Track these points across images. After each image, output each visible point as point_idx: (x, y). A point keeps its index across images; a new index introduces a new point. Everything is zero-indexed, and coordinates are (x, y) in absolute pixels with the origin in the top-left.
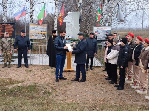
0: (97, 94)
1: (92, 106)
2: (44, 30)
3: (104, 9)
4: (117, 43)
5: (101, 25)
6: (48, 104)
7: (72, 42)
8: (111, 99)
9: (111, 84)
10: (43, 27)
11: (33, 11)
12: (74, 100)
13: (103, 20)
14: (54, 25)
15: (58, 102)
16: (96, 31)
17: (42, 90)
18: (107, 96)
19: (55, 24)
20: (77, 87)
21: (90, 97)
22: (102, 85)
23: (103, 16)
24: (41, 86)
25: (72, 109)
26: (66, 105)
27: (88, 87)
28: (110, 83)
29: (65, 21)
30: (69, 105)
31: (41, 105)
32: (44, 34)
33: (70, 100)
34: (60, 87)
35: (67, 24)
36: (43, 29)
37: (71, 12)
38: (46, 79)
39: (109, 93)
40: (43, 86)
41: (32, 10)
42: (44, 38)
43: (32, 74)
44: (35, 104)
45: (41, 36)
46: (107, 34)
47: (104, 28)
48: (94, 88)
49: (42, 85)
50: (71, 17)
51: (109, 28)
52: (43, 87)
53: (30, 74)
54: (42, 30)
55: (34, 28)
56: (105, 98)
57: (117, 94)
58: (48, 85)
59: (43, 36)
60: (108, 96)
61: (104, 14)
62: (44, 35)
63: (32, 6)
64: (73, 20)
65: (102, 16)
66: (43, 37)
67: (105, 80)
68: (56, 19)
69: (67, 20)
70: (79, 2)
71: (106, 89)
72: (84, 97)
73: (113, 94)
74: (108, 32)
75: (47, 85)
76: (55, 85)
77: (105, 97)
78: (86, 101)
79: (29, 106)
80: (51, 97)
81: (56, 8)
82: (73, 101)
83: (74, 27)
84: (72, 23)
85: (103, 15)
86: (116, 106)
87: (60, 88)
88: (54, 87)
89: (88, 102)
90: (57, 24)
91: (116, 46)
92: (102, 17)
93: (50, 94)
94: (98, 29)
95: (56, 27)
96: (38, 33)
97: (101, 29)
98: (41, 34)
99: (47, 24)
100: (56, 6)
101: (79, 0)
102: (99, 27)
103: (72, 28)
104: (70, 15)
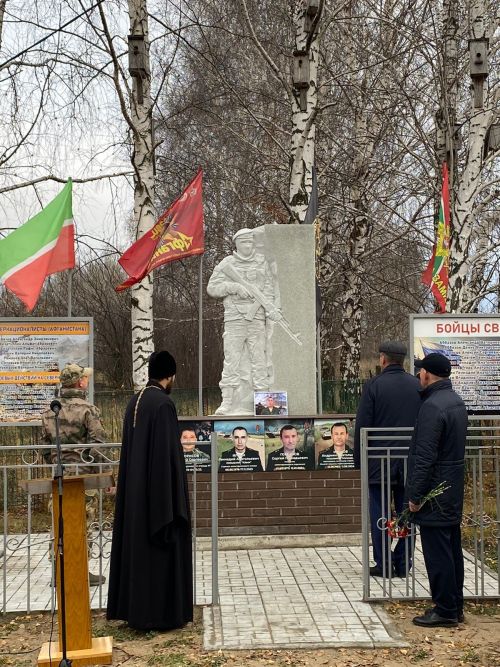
2: (71, 358)
3: (464, 205)
5: (454, 306)
7: (272, 429)
10: (61, 338)
13: (461, 274)
14: (135, 323)
16: (428, 346)
19: (136, 314)
23: (458, 248)
29: (216, 286)
35: (231, 309)
36: (62, 349)
37: (259, 230)
47: (483, 327)
50: (260, 258)
54: (55, 356)
61: (465, 234)
64: (275, 276)
65: (453, 249)
68: (145, 282)
69: (233, 280)
70: (298, 167)
81: (146, 209)
83: (284, 325)
84: (267, 302)
85: (462, 243)
90: (149, 314)
92: (459, 257)
94: (444, 334)
95: (148, 334)
96: (30, 385)
97: (466, 335)
98: (47, 385)
99: (91, 319)
100: (145, 195)
101: (294, 152)
102: (451, 322)
103: (269, 337)
104: (249, 245)
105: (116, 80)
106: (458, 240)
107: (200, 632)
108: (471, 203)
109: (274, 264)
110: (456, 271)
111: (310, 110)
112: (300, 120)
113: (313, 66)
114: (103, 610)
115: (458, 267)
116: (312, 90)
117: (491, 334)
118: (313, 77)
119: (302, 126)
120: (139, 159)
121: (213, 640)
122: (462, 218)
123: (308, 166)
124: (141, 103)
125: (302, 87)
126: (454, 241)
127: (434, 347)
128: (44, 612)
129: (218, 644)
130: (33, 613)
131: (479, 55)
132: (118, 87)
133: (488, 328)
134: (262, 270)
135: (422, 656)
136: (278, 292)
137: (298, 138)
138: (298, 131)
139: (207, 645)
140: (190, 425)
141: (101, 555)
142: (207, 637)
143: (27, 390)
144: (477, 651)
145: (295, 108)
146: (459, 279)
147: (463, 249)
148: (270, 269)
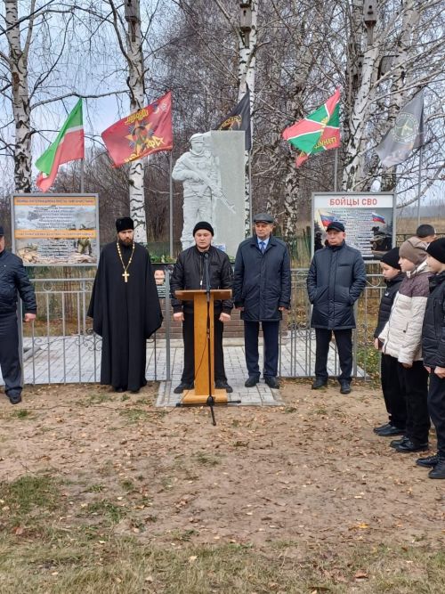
0: (336, 500)
1: (316, 555)
2: (84, 221)
3: (358, 116)
4: (419, 263)
5: (349, 186)
6: (108, 557)
8: (405, 519)
9: (403, 455)
10: (77, 208)
11: (29, 136)
12: (230, 536)
13: (354, 164)
14: (132, 197)
15: (158, 545)
16: (324, 214)
17: (78, 499)
18: (386, 511)
19: (133, 191)
20: (246, 473)
21: (307, 518)
22: (362, 462)
23: (353, 146)
24: (75, 478)
25: (221, 573)
26: (193, 558)
27: (293, 474)
28: (399, 451)
29: (177, 173)
30: (204, 554)
31: (74, 566)
32: (83, 241)
33: (214, 534)
34: (163, 479)
35: (188, 190)
36: (78, 215)
37: (207, 134)
38: (96, 447)
39: (391, 495)
40: (83, 479)
41: (23, 132)
42: (86, 261)
43: (28, 427)
44: (49, 564)
45: (72, 249)
46: (375, 229)
47: (361, 201)
48: (321, 475)
49: (81, 475)
50: (208, 154)
51: (385, 202)
52: (81, 483)
53: (23, 430)
54: (73, 220)
55: (33, 216)
56: (375, 519)
57: (432, 495)
58: (108, 475)
59: (80, 248)
60: (390, 508)
61: (358, 136)
62: (85, 246)
63: (21, 111)
64: (217, 167)
65: (349, 146)
66: (79, 257)
67: (376, 437)
68: (138, 169)
69: (189, 169)
70: (243, 88)
71: (380, 477)
72: (276, 517)
73: (411, 496)
74: (381, 220)
75: (104, 472)
76: (138, 474)
77: (375, 513)
78: (287, 538)
79: (19, 570)
80: (122, 528)
82: (228, 540)
83: (223, 200)
84: (212, 184)
85: (356, 142)
86: (426, 549)
87: (164, 485)
88: (136, 483)
89: (295, 539)
90: (141, 191)
91: (417, 275)
92: (353, 152)
93: (116, 513)
94: (335, 206)
95: (140, 205)
96: (57, 239)
97: (349, 206)
98: (68, 239)
99: (97, 195)
100: (137, 107)
101: (240, 77)
102: (340, 198)
103: (214, 207)
104: (200, 145)
105: (115, 25)
106: (353, 140)
107: (156, 396)
108: (362, 114)
109: (217, 158)
110: (351, 162)
111: (252, 47)
112: (245, 54)
113: (254, 14)
114: (97, 383)
115: (352, 159)
116: (253, 32)
117: (366, 206)
118: (254, 22)
119: (246, 58)
120: (132, 82)
121: (163, 401)
122: (356, 125)
123: (249, 87)
124: (134, 41)
125: (246, 30)
126: (351, 141)
127: (328, 215)
128: (59, 384)
129: (165, 403)
130: (52, 385)
131: (370, 7)
132: (116, 29)
133: (364, 202)
134: (209, 163)
135: (293, 410)
136: (219, 178)
137: (242, 67)
138: (244, 62)
139: (158, 405)
140: (161, 266)
141: (95, 349)
142: (159, 399)
143: (55, 242)
144: (326, 409)
145: (241, 46)
146: (353, 168)
147: (357, 146)
148: (215, 161)
